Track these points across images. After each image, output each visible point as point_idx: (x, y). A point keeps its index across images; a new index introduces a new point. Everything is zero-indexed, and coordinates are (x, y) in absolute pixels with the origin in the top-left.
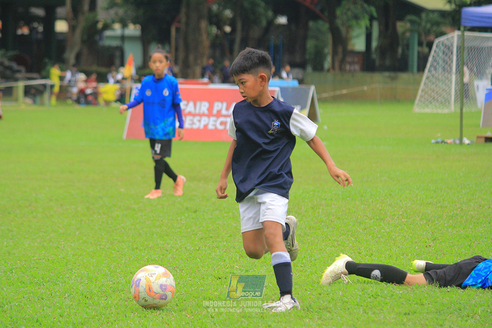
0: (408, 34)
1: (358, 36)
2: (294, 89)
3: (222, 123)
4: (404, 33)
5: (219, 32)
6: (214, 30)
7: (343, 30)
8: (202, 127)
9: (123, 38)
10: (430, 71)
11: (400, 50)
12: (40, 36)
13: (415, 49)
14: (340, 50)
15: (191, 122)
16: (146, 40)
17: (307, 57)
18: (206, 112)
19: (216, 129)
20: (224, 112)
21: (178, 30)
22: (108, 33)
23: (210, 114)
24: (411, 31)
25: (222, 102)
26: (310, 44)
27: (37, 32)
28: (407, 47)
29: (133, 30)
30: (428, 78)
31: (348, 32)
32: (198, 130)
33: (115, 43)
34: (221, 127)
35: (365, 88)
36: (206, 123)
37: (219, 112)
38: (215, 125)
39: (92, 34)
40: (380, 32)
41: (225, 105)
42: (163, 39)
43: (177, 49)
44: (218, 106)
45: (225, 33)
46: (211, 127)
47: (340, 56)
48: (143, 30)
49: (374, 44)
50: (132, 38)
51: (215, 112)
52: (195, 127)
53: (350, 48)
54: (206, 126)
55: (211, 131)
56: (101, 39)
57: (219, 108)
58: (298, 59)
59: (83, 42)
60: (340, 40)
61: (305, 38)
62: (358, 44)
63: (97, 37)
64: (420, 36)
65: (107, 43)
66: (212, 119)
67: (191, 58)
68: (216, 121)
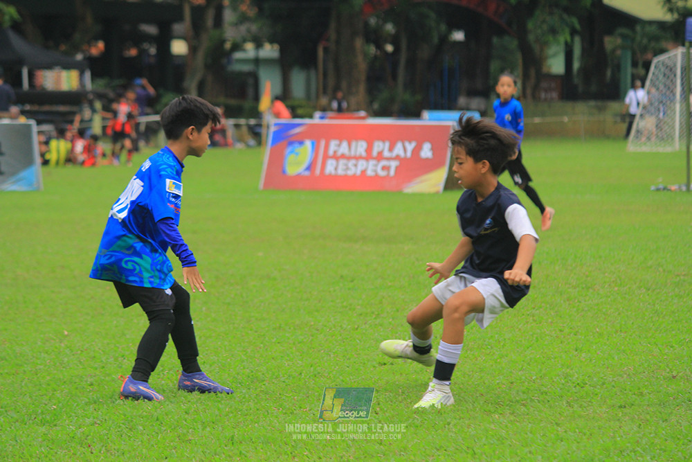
0: (619, 52)
1: (555, 55)
3: (384, 168)
4: (614, 51)
5: (379, 53)
6: (372, 49)
7: (536, 48)
8: (359, 173)
9: (257, 61)
11: (609, 73)
12: (152, 60)
13: (628, 71)
14: (533, 73)
15: (345, 167)
16: (285, 65)
18: (364, 154)
19: (377, 176)
20: (386, 154)
21: (326, 50)
22: (238, 55)
23: (369, 157)
24: (623, 48)
25: (384, 141)
26: (496, 66)
27: (149, 55)
28: (618, 68)
29: (270, 51)
31: (542, 50)
32: (354, 176)
33: (246, 68)
34: (382, 173)
35: (566, 119)
36: (363, 168)
37: (380, 153)
38: (375, 171)
39: (218, 56)
40: (584, 51)
41: (387, 144)
42: (307, 61)
43: (325, 75)
44: (379, 146)
45: (386, 53)
46: (370, 173)
47: (532, 81)
48: (282, 51)
49: (576, 65)
50: (268, 62)
51: (375, 153)
52: (350, 173)
53: (545, 70)
54: (364, 172)
55: (371, 177)
56: (230, 62)
57: (380, 149)
58: (479, 85)
59: (207, 67)
60: (532, 61)
61: (488, 59)
62: (556, 66)
63: (224, 61)
64: (634, 54)
65: (238, 67)
66: (372, 162)
67: (344, 85)
68: (376, 165)
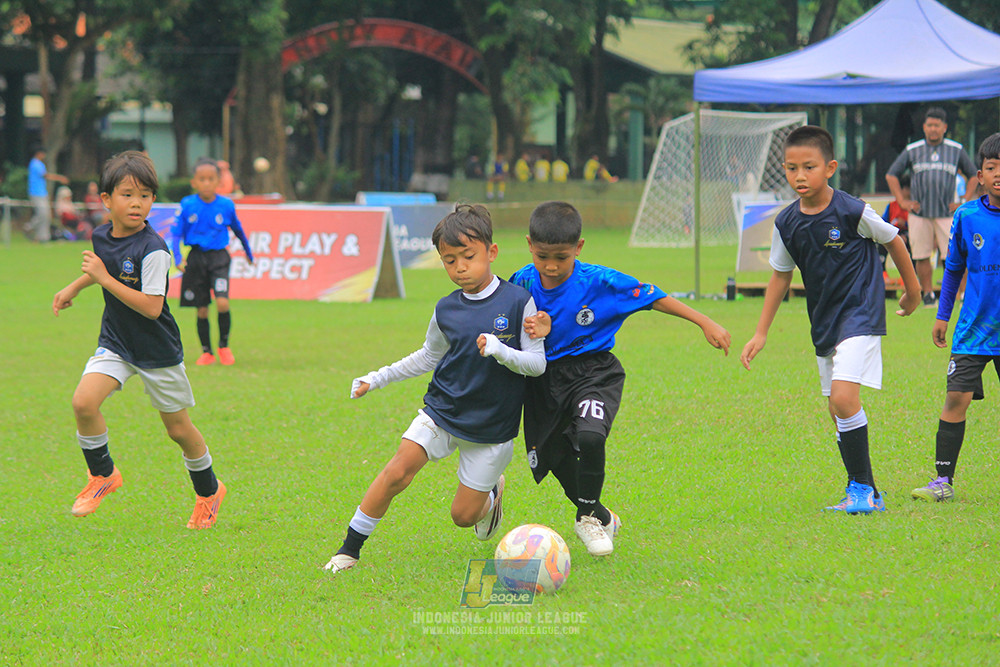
0: (627, 115)
1: (541, 119)
2: (425, 209)
3: (294, 269)
4: (620, 113)
5: (306, 114)
6: (297, 110)
7: (516, 109)
8: (259, 275)
9: (142, 125)
10: (657, 178)
11: (613, 142)
13: (639, 140)
14: (510, 142)
15: (240, 268)
16: (180, 130)
17: (456, 155)
18: (267, 250)
19: (284, 279)
20: (297, 250)
21: (233, 110)
22: (114, 117)
23: (273, 254)
24: (633, 109)
25: (293, 233)
26: (461, 134)
28: (625, 137)
29: (160, 112)
30: (653, 188)
31: (524, 111)
32: (253, 280)
33: (129, 135)
34: (291, 276)
36: (266, 268)
37: (289, 249)
38: (282, 273)
39: (89, 117)
40: (578, 111)
41: (298, 237)
42: (210, 126)
43: (232, 144)
44: (286, 240)
45: (315, 113)
46: (274, 275)
47: (510, 154)
48: (176, 112)
49: (570, 132)
50: (158, 126)
51: (281, 249)
52: (248, 275)
53: (526, 139)
54: (266, 274)
55: (275, 281)
56: (104, 127)
57: (289, 243)
58: (440, 158)
59: (71, 132)
60: (511, 127)
61: (452, 123)
62: (544, 133)
63: (97, 125)
64: (646, 118)
65: (115, 134)
66: (278, 261)
68: (283, 265)
